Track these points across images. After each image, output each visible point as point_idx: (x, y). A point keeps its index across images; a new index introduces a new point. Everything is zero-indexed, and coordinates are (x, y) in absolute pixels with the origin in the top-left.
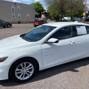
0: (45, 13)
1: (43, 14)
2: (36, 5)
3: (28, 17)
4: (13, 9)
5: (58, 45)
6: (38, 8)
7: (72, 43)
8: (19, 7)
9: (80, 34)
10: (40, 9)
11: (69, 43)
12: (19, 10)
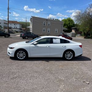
0: (75, 28)
1: (74, 29)
2: (67, 21)
3: (56, 31)
6: (69, 24)
7: (48, 47)
8: (49, 23)
10: (70, 24)
12: (49, 25)
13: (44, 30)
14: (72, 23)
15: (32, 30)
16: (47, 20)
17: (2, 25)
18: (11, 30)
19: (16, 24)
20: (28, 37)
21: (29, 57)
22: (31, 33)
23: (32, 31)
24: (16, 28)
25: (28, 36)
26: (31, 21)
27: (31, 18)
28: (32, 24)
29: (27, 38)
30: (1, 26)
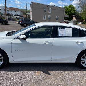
0: (77, 16)
1: (75, 16)
2: (69, 8)
3: (57, 19)
4: (45, 11)
5: (30, 43)
6: (71, 11)
7: (48, 44)
8: (50, 10)
9: (62, 35)
10: (72, 12)
11: (44, 42)
12: (50, 12)
13: (44, 17)
14: (73, 10)
15: (32, 16)
16: (48, 6)
17: (3, 12)
18: (12, 17)
19: (17, 11)
20: (27, 25)
21: (10, 63)
22: (30, 20)
23: (31, 18)
24: (17, 15)
25: (26, 23)
26: (31, 7)
27: (31, 4)
28: (32, 10)
29: (25, 25)
30: (1, 13)
